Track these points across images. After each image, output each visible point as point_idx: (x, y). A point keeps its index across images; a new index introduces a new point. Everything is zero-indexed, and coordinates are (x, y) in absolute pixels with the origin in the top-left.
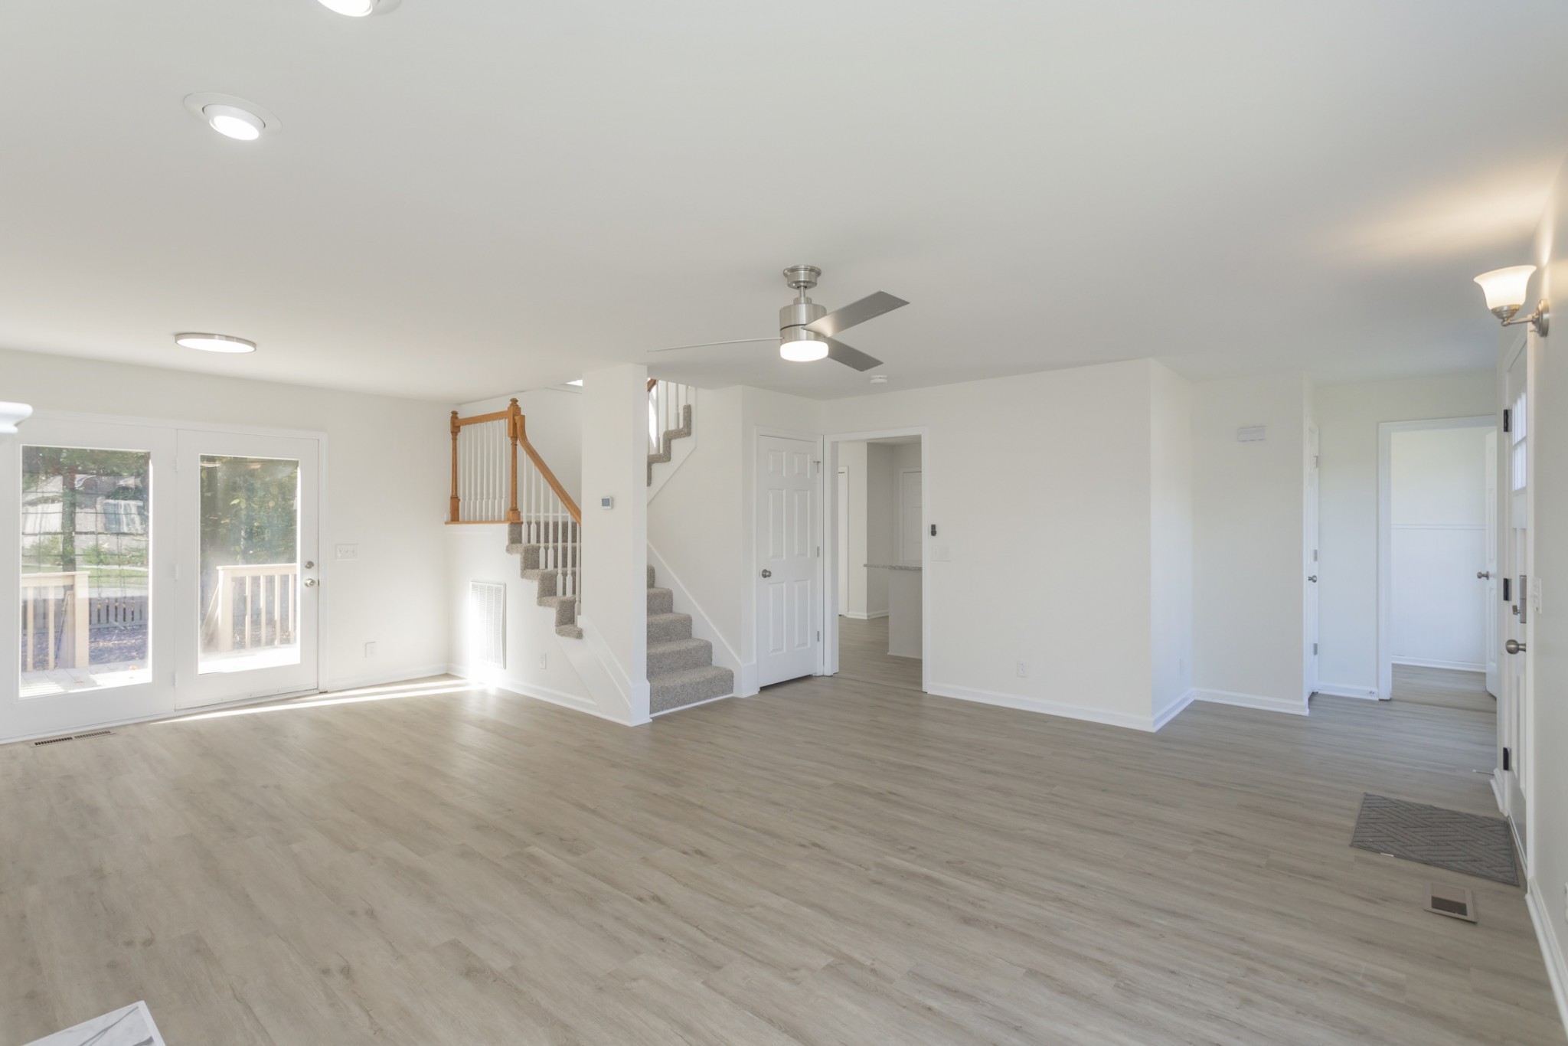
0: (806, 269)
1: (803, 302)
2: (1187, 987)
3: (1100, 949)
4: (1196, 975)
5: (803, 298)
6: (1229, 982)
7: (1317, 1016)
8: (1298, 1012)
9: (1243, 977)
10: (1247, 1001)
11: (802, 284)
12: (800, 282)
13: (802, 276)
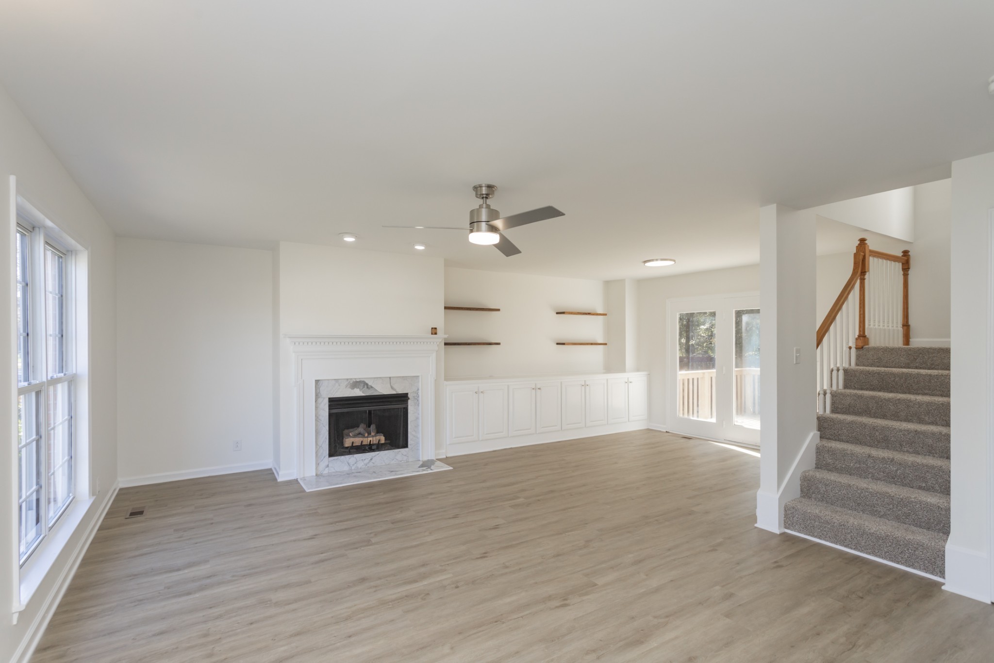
0: (485, 186)
1: (484, 207)
2: (239, 622)
3: (294, 610)
4: (239, 630)
5: (484, 205)
6: (220, 638)
7: (166, 653)
8: (177, 648)
9: (214, 647)
10: (206, 635)
11: (484, 196)
12: (483, 194)
13: (484, 191)
